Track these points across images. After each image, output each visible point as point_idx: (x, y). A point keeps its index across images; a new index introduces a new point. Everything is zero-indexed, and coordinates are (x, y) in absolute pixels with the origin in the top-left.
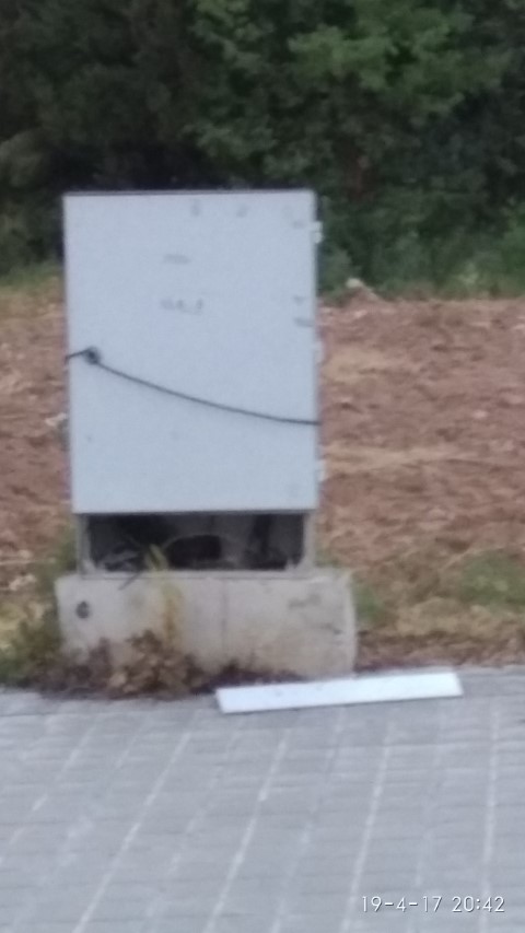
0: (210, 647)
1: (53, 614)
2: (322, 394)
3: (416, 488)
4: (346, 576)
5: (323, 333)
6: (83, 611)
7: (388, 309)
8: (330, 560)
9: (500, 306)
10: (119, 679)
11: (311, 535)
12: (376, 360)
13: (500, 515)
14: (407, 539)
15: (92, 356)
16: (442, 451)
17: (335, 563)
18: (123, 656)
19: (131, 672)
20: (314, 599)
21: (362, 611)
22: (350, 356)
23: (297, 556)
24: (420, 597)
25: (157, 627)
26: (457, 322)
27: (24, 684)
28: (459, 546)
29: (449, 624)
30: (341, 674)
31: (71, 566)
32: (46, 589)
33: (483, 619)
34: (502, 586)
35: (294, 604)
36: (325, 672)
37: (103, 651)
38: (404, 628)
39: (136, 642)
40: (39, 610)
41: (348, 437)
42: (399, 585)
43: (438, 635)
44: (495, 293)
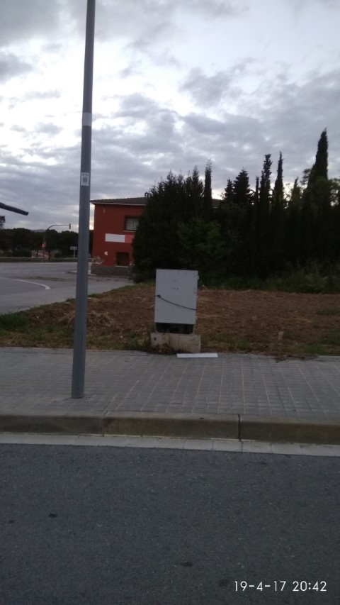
0: (176, 346)
1: (150, 339)
2: (197, 305)
3: (211, 321)
4: (200, 336)
5: (198, 294)
6: (155, 339)
7: (209, 291)
8: (197, 333)
9: (228, 291)
10: (160, 351)
11: (194, 328)
12: (207, 299)
13: (226, 327)
14: (210, 330)
15: (159, 296)
16: (217, 315)
17: (198, 334)
18: (161, 347)
19: (162, 350)
20: (194, 340)
21: (202, 342)
22: (202, 298)
23: (192, 332)
24: (212, 340)
25: (168, 343)
26: (221, 293)
27: (145, 351)
28: (219, 332)
29: (217, 345)
30: (198, 352)
31: (153, 331)
32: (149, 335)
33: (222, 345)
34: (226, 339)
35: (191, 340)
36: (195, 352)
37: (158, 346)
38: (209, 345)
39: (163, 345)
40: (147, 339)
41: (201, 312)
42: (208, 338)
43: (214, 347)
44: (227, 289)
